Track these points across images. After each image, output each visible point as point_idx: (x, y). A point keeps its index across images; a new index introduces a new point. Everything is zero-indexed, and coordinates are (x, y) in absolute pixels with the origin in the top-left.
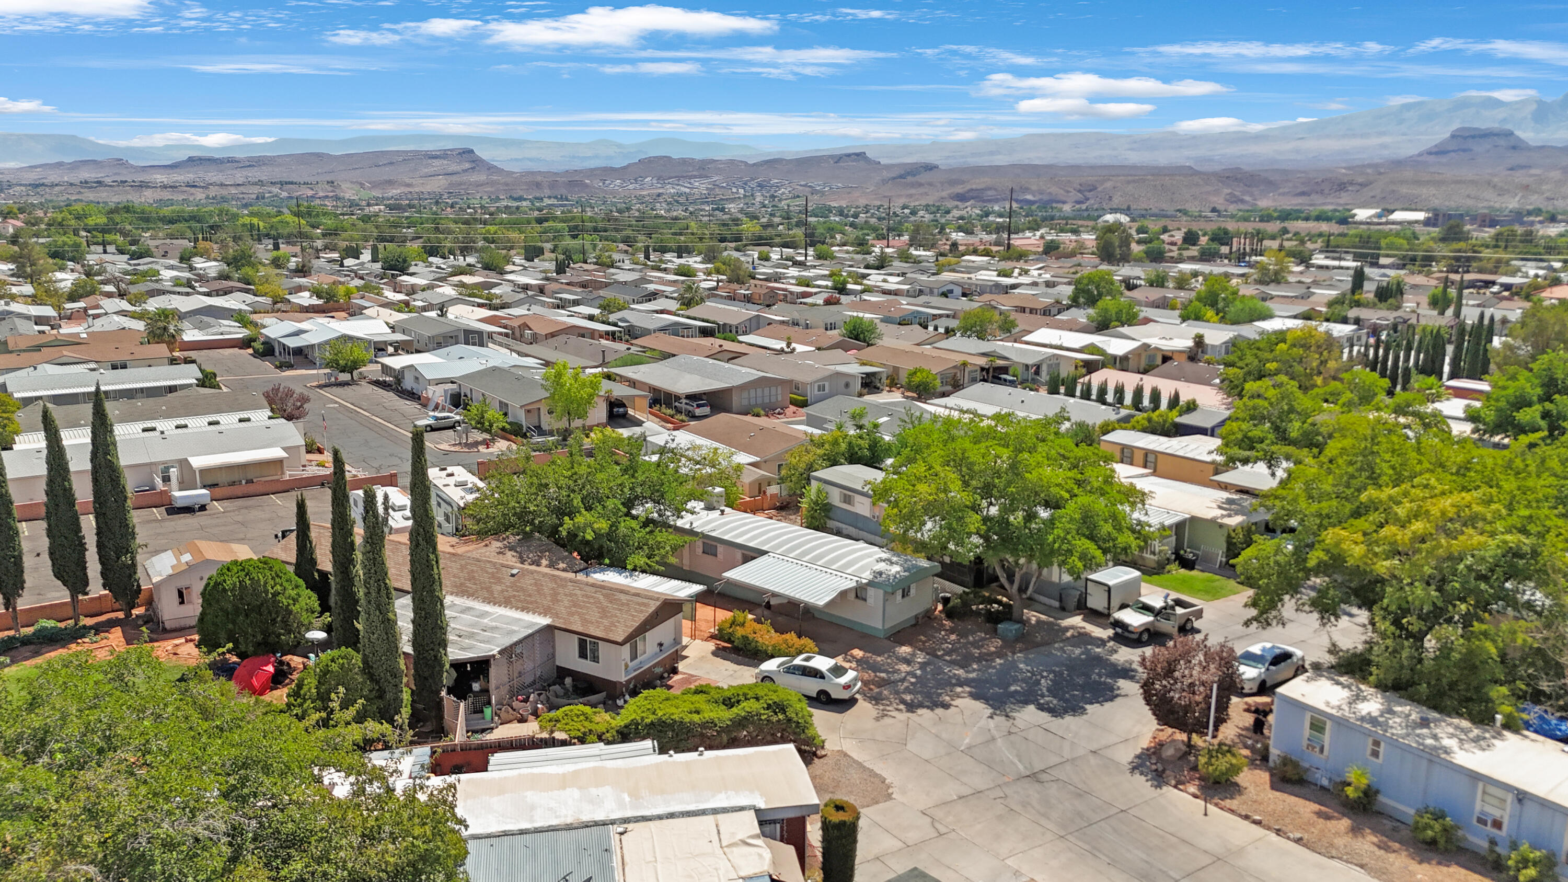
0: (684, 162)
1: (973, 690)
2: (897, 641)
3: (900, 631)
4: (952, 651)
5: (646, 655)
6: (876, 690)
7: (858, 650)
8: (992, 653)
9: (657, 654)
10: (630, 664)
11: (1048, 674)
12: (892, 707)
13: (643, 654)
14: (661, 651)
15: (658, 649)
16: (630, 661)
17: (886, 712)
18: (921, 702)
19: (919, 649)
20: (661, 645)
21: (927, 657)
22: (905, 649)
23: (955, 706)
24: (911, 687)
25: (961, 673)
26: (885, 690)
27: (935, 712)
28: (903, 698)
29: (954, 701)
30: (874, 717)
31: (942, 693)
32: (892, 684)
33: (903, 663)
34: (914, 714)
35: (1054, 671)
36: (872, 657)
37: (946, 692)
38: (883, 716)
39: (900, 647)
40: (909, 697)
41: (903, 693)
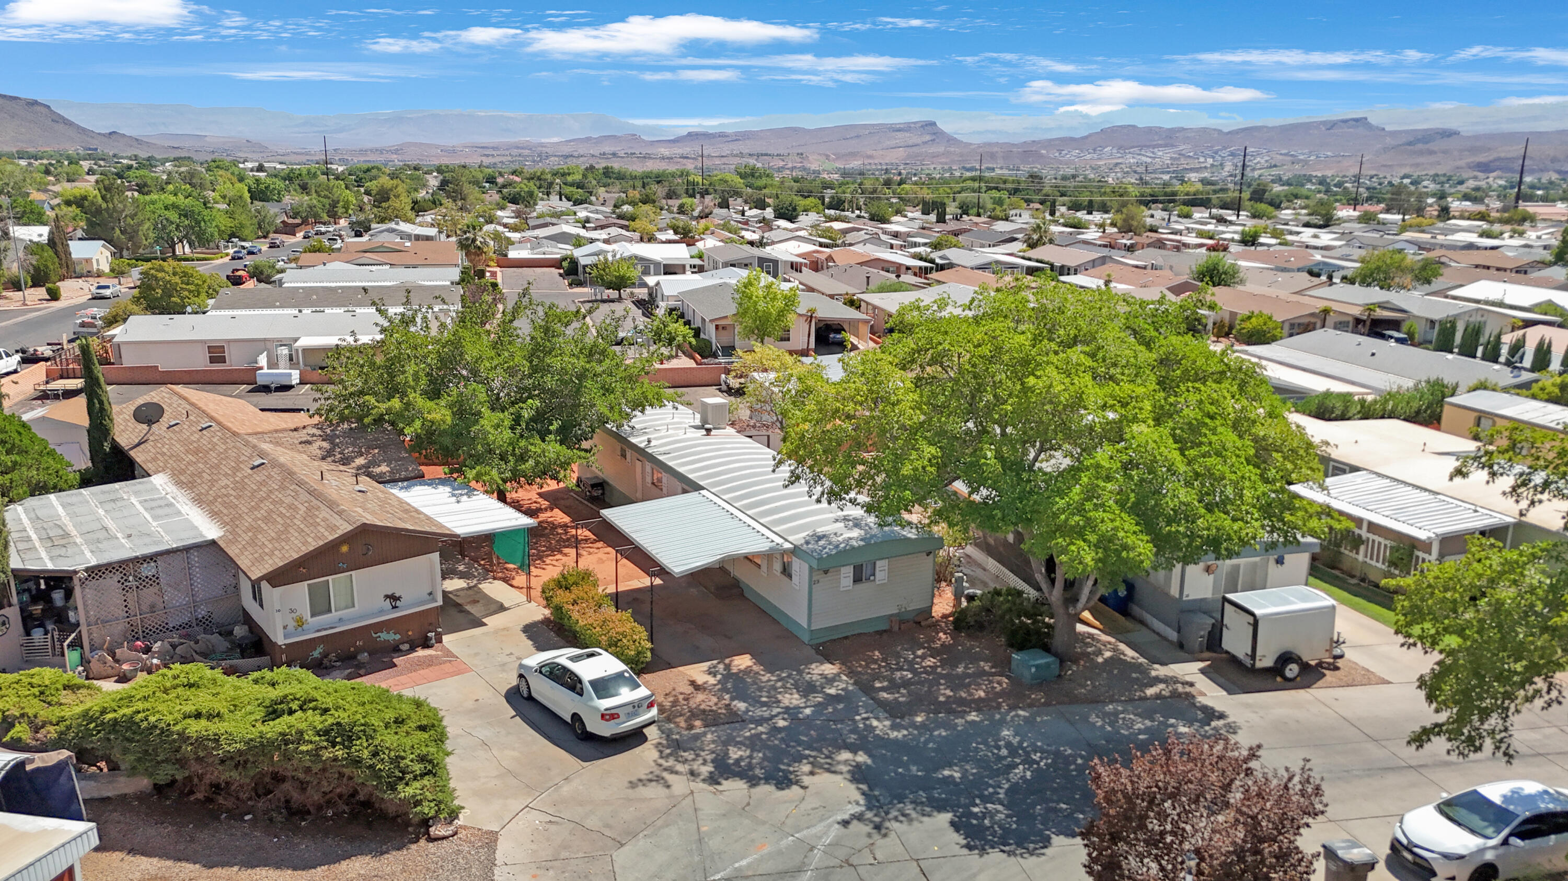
0: (1150, 130)
1: (869, 761)
2: (826, 651)
3: (846, 638)
4: (906, 683)
5: (352, 610)
6: (698, 731)
7: (748, 656)
8: (974, 701)
9: (382, 612)
10: (310, 620)
11: (1041, 759)
12: (687, 767)
13: (347, 608)
14: (394, 607)
15: (387, 604)
16: (313, 615)
17: (666, 775)
18: (750, 767)
19: (851, 673)
20: (393, 598)
21: (851, 688)
22: (829, 669)
23: (802, 787)
24: (764, 736)
25: (881, 725)
26: (713, 733)
27: (753, 790)
28: (726, 754)
29: (811, 777)
30: (634, 779)
31: (807, 757)
32: (737, 725)
33: (798, 691)
34: (711, 788)
35: (1057, 754)
36: (758, 673)
37: (815, 757)
38: (650, 781)
39: (822, 664)
40: (740, 753)
41: (737, 744)
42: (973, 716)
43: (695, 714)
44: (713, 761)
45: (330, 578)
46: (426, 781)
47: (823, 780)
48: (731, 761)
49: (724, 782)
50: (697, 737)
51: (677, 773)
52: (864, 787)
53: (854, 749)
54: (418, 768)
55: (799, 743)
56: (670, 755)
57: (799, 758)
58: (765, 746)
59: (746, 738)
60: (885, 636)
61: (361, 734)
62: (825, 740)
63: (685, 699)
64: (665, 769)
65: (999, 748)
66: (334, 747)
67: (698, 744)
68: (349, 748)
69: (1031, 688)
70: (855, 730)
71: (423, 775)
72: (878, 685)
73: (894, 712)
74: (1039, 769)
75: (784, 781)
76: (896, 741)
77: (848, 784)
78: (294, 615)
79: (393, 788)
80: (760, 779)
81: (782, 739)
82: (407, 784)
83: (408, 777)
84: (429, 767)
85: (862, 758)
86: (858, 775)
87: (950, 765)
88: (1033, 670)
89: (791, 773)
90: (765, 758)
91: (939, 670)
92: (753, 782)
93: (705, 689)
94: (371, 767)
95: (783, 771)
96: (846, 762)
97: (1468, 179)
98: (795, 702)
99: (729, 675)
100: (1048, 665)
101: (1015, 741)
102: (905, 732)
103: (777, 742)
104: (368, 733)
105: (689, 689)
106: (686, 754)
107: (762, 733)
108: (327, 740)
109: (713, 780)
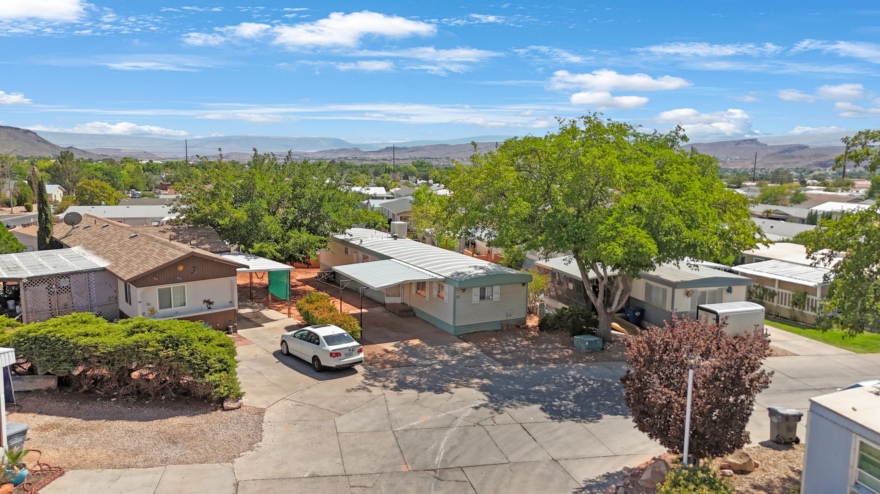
1: (491, 383)
2: (465, 338)
3: (476, 332)
4: (511, 352)
5: (184, 307)
6: (388, 369)
7: (418, 340)
8: (552, 359)
9: (201, 310)
10: (158, 310)
11: (594, 383)
12: (381, 384)
13: (181, 306)
14: (209, 308)
15: (205, 305)
16: (160, 308)
17: (368, 387)
18: (419, 384)
19: (479, 347)
20: (209, 303)
21: (478, 353)
22: (465, 345)
23: (450, 393)
24: (427, 372)
25: (498, 369)
26: (397, 370)
27: (421, 394)
28: (405, 379)
29: (456, 389)
30: (349, 388)
31: (453, 381)
32: (411, 367)
33: (448, 354)
34: (396, 393)
35: (603, 382)
36: (424, 346)
37: (458, 381)
38: (359, 389)
39: (462, 343)
40: (413, 378)
41: (411, 375)
42: (552, 366)
43: (386, 362)
44: (396, 382)
45: (171, 286)
46: (223, 374)
47: (463, 390)
48: (408, 382)
49: (404, 390)
50: (387, 372)
51: (375, 386)
52: (488, 393)
53: (481, 378)
54: (218, 366)
55: (449, 375)
56: (371, 378)
57: (449, 381)
58: (428, 376)
59: (418, 373)
60: (499, 333)
61: (184, 342)
62: (464, 374)
63: (380, 356)
64: (368, 385)
65: (568, 379)
66: (166, 349)
67: (388, 375)
68: (176, 350)
69: (587, 354)
70: (482, 370)
71: (220, 371)
72: (495, 352)
73: (505, 363)
74: (593, 388)
75: (439, 390)
76: (506, 375)
77: (479, 392)
78: (149, 307)
79: (203, 377)
80: (425, 389)
81: (439, 373)
82: (211, 375)
83: (211, 370)
84: (225, 367)
85: (485, 381)
86: (483, 388)
87: (539, 385)
88: (587, 344)
89: (444, 387)
90: (428, 381)
91: (531, 346)
92: (421, 390)
93: (393, 353)
94: (189, 361)
95: (439, 386)
96: (476, 383)
97: (815, 170)
98: (446, 358)
99: (407, 347)
100: (596, 341)
101: (578, 376)
102: (512, 371)
103: (435, 375)
104: (188, 342)
105: (384, 353)
106: (381, 379)
107: (426, 371)
108: (163, 346)
109: (396, 389)
